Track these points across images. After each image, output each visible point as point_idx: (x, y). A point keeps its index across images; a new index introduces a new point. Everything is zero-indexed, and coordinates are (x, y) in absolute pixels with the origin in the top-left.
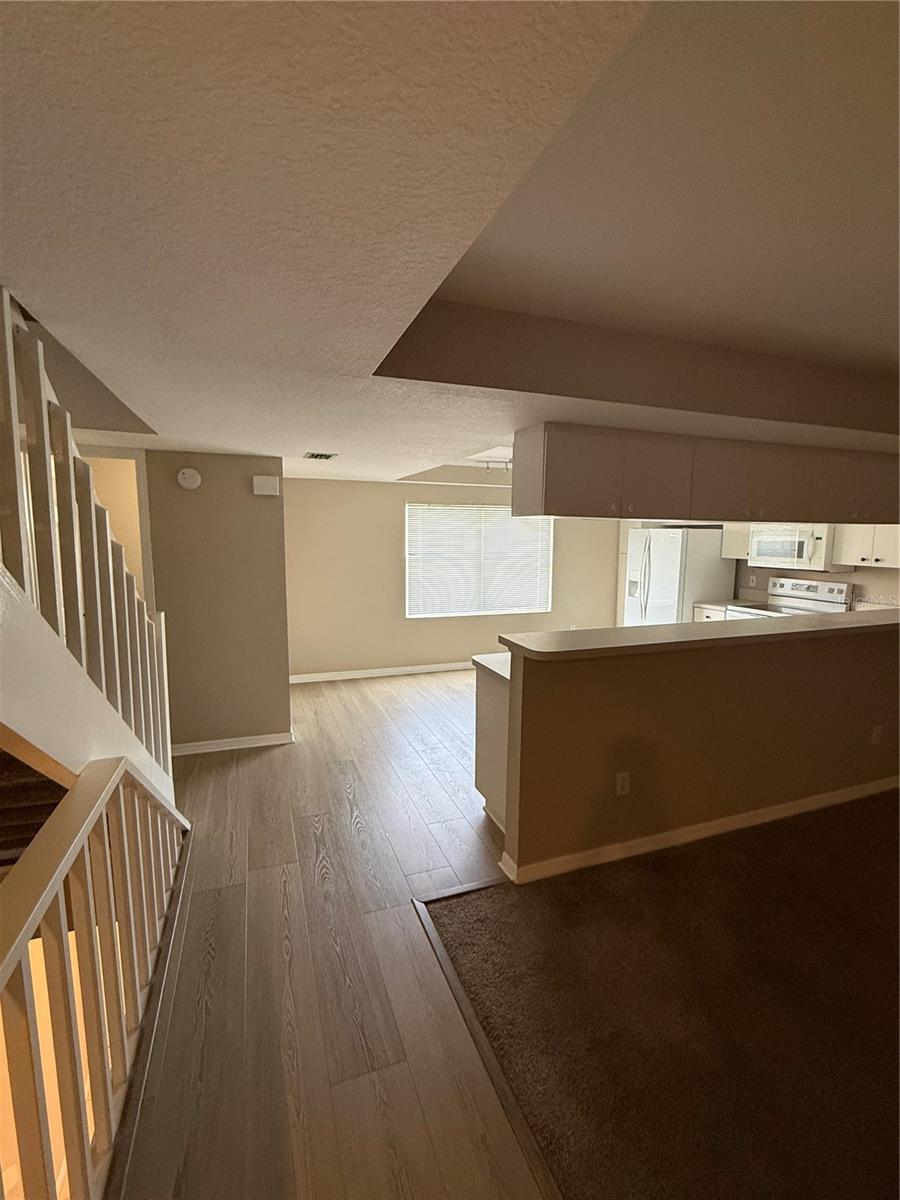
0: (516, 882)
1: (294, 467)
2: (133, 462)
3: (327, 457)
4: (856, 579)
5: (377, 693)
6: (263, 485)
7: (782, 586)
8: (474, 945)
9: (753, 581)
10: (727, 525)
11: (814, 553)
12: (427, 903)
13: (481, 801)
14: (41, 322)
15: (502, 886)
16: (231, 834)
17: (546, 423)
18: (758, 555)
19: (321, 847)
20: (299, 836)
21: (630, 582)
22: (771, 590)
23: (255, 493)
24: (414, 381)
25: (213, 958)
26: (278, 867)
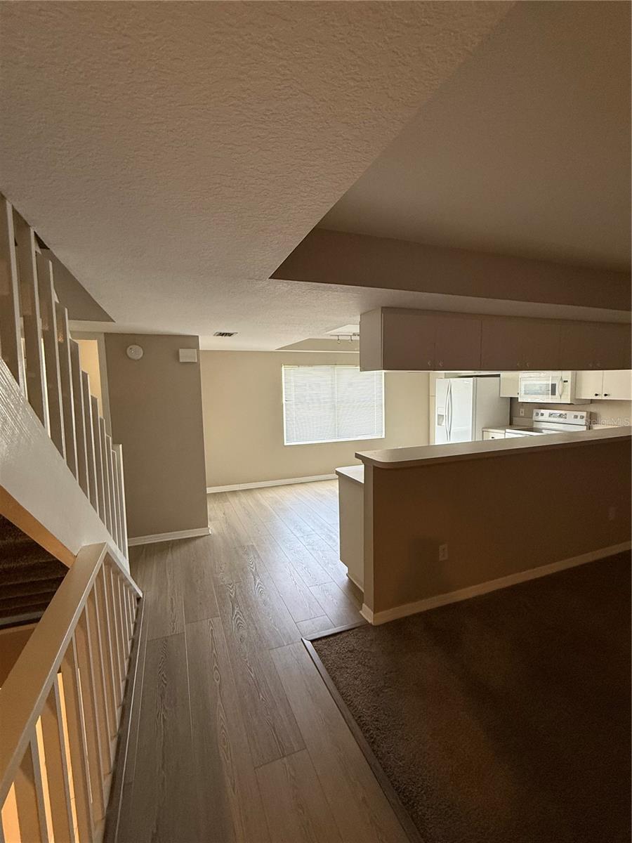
0: (373, 624)
1: (208, 342)
2: (96, 341)
3: (230, 335)
4: (591, 408)
5: (266, 498)
6: (185, 355)
7: (542, 415)
8: (347, 668)
9: (522, 412)
10: (503, 374)
11: (563, 392)
12: (312, 641)
13: (345, 569)
14: (51, 249)
15: (364, 627)
16: (172, 599)
17: (382, 308)
18: (525, 394)
19: (235, 605)
20: (220, 599)
21: (439, 415)
22: (535, 418)
23: (181, 360)
24: (296, 282)
25: (165, 684)
26: (206, 621)
